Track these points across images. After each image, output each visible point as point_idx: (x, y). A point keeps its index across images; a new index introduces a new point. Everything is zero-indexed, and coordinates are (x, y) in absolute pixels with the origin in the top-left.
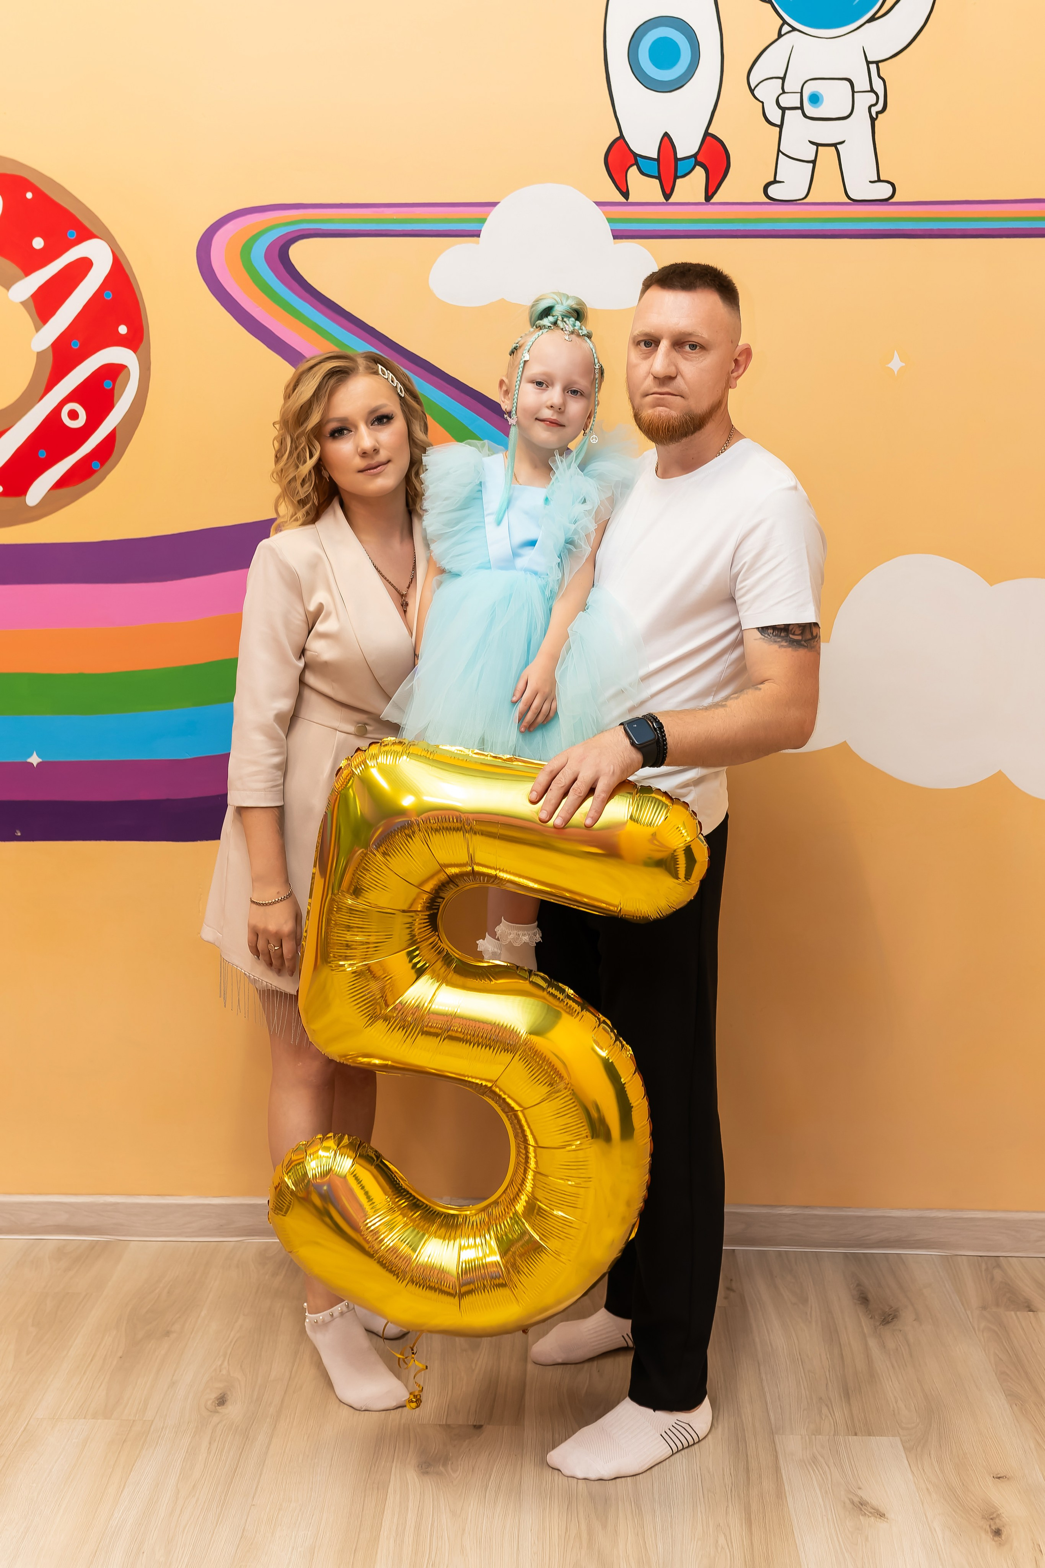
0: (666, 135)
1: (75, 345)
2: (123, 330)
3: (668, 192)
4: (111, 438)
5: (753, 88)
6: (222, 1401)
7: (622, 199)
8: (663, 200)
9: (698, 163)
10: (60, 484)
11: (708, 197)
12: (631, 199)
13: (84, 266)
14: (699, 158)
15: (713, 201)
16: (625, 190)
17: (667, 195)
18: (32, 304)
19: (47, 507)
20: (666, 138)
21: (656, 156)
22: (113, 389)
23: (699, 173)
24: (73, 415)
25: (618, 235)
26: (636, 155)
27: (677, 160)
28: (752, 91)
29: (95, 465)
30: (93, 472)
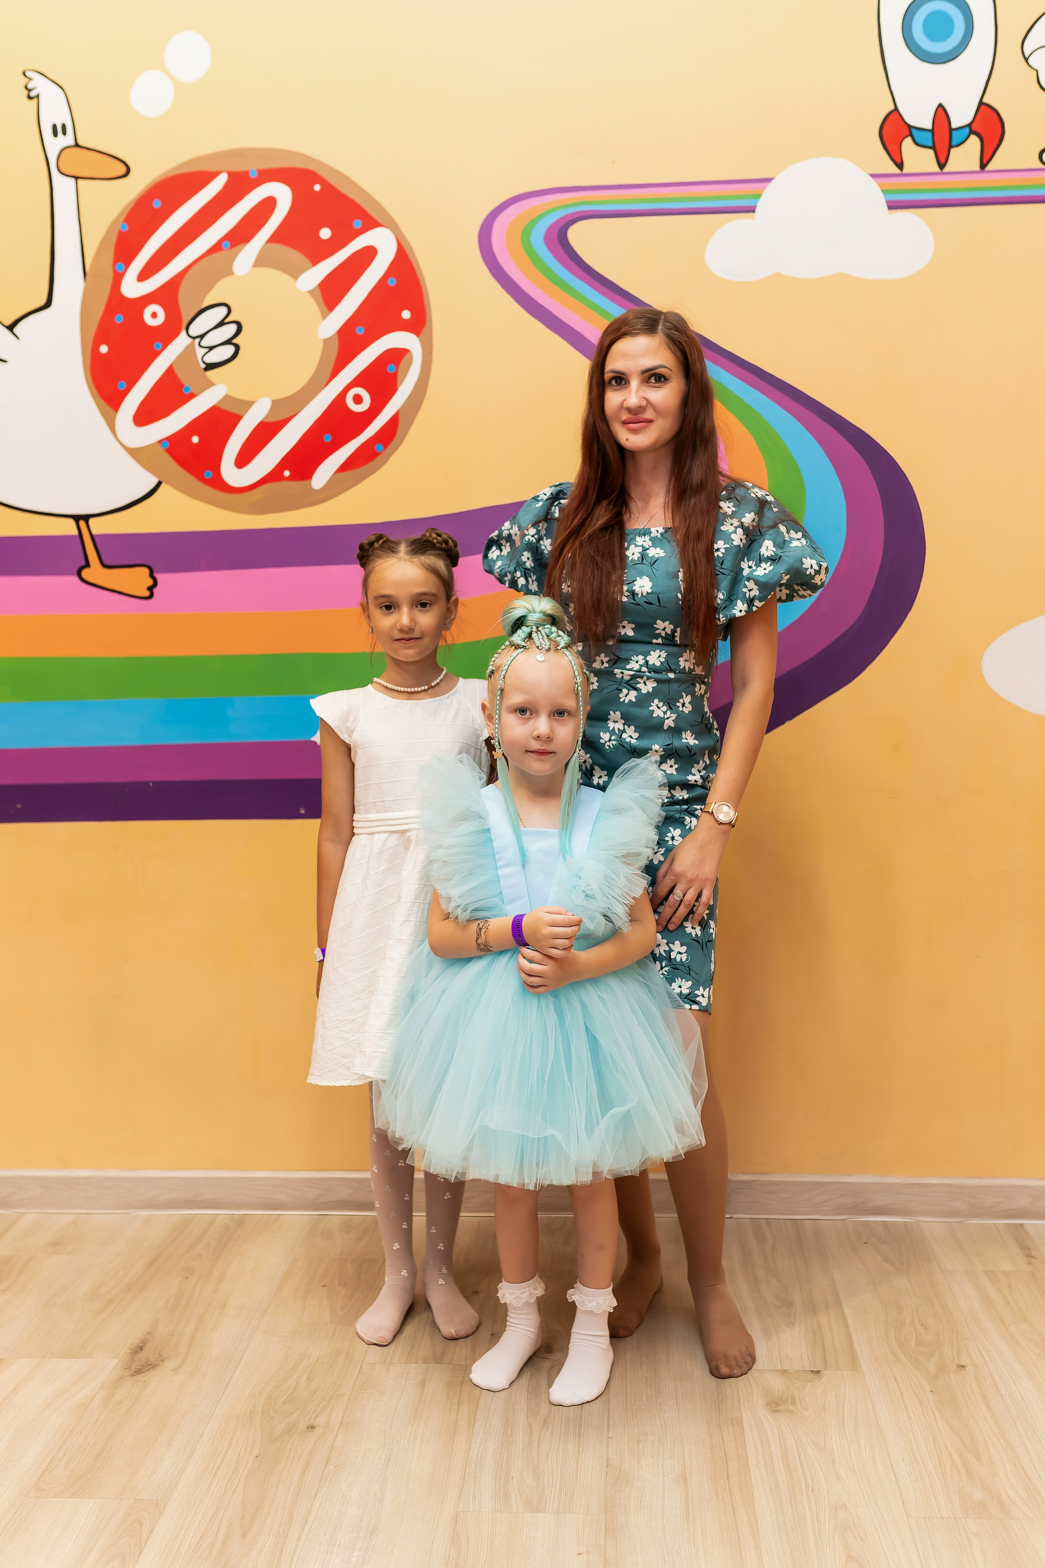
0: (940, 106)
1: (360, 331)
2: (406, 315)
3: (942, 161)
4: (394, 422)
5: (1027, 55)
7: (896, 170)
8: (937, 170)
9: (972, 132)
10: (345, 467)
11: (983, 166)
12: (906, 170)
13: (368, 254)
14: (974, 127)
15: (989, 168)
16: (899, 161)
17: (942, 166)
18: (319, 293)
19: (332, 489)
20: (940, 109)
21: (929, 126)
22: (396, 374)
23: (974, 141)
24: (358, 399)
25: (893, 206)
26: (910, 127)
27: (951, 130)
28: (1026, 60)
29: (379, 447)
30: (377, 454)
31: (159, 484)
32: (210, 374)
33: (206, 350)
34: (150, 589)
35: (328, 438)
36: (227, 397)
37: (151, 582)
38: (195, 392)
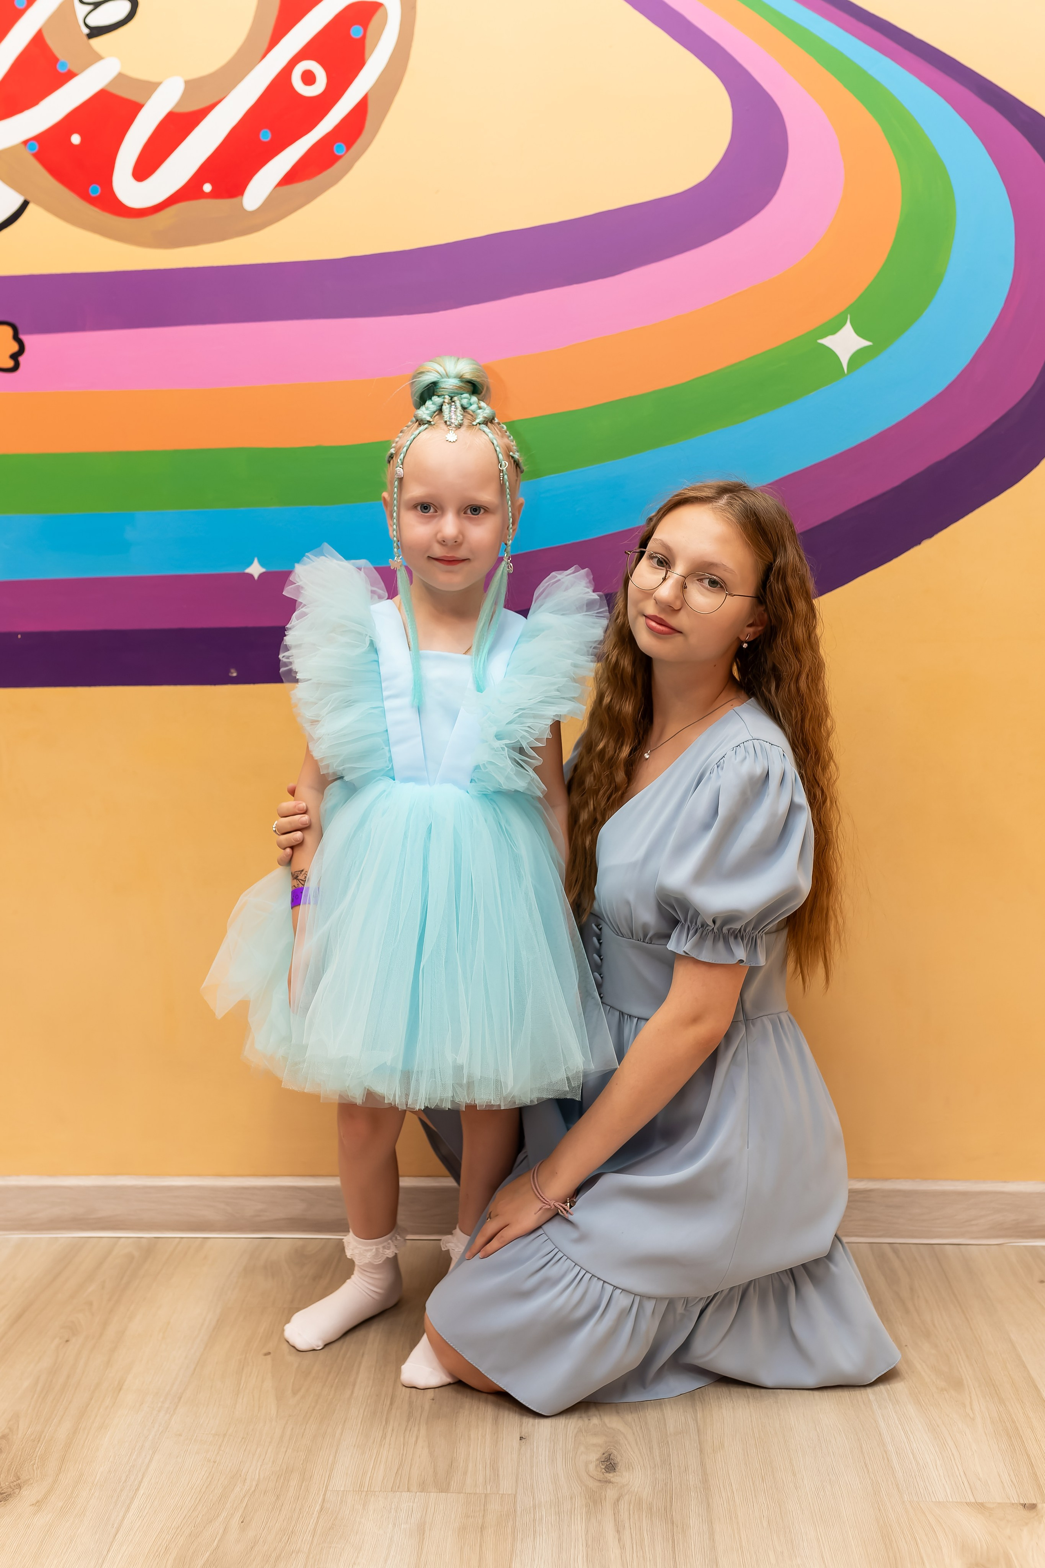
4: (361, 110)
6: (609, 1464)
10: (291, 178)
19: (273, 211)
22: (364, 37)
24: (309, 78)
29: (339, 148)
30: (337, 158)
31: (25, 205)
32: (96, 42)
33: (90, 7)
34: (15, 357)
35: (266, 136)
36: (120, 77)
37: (15, 347)
38: (74, 70)
